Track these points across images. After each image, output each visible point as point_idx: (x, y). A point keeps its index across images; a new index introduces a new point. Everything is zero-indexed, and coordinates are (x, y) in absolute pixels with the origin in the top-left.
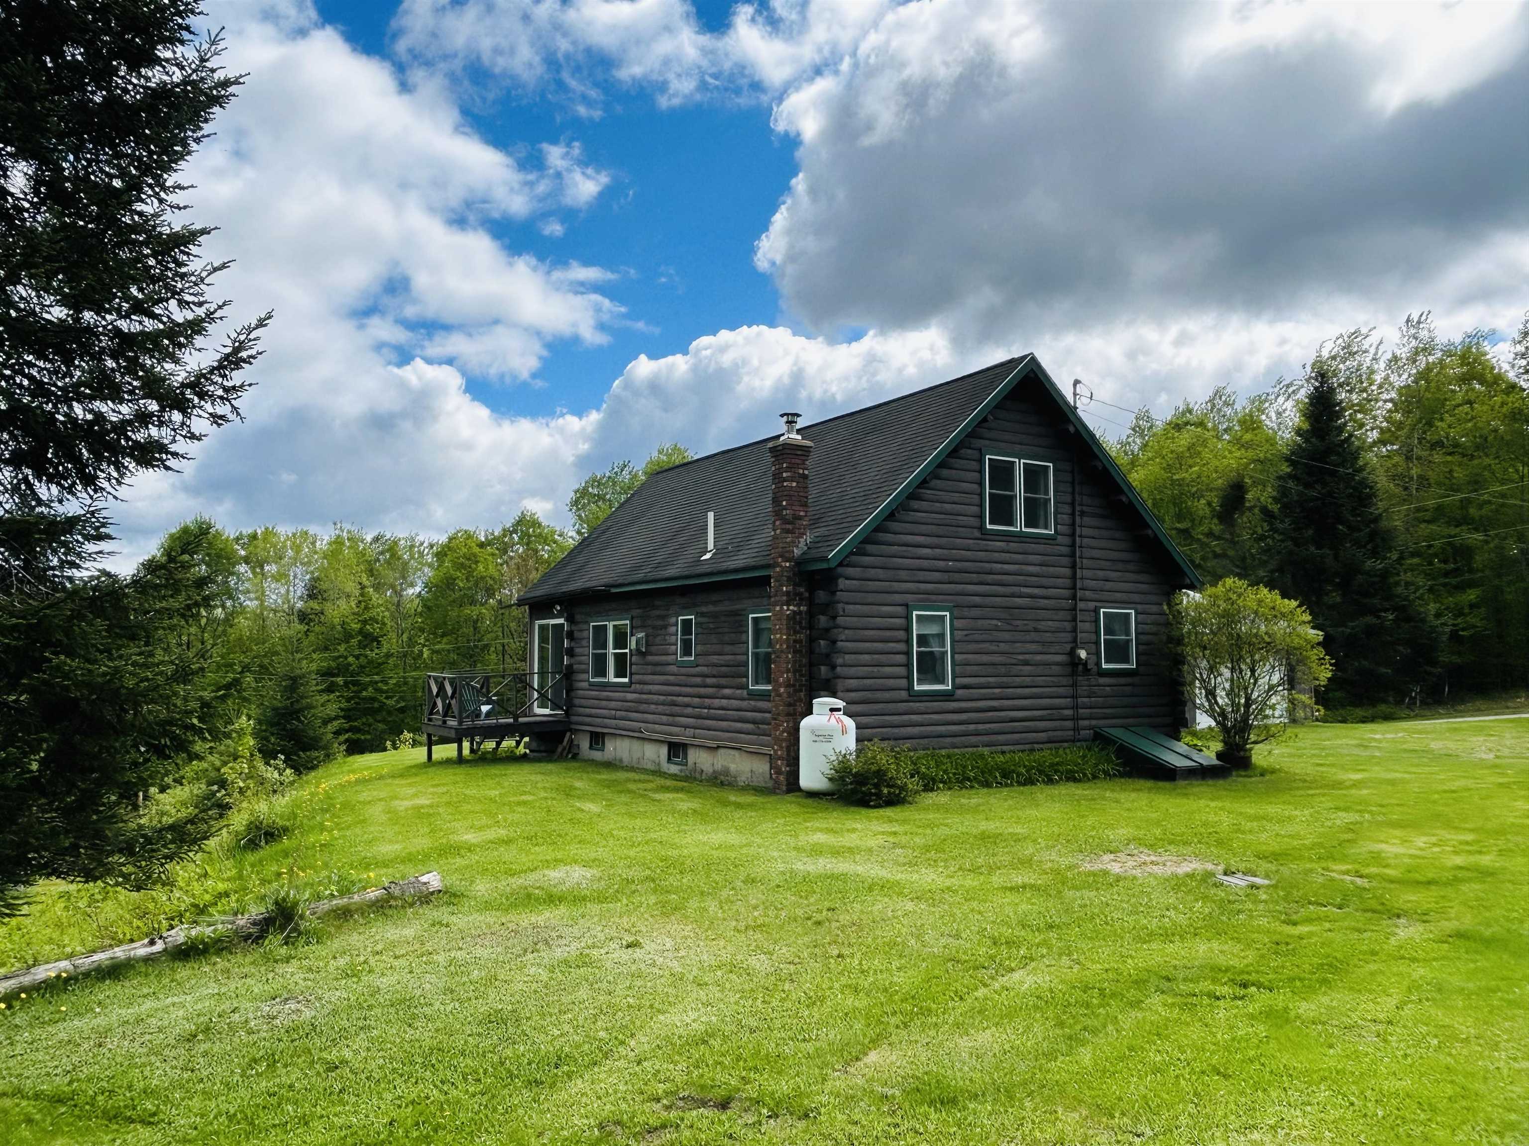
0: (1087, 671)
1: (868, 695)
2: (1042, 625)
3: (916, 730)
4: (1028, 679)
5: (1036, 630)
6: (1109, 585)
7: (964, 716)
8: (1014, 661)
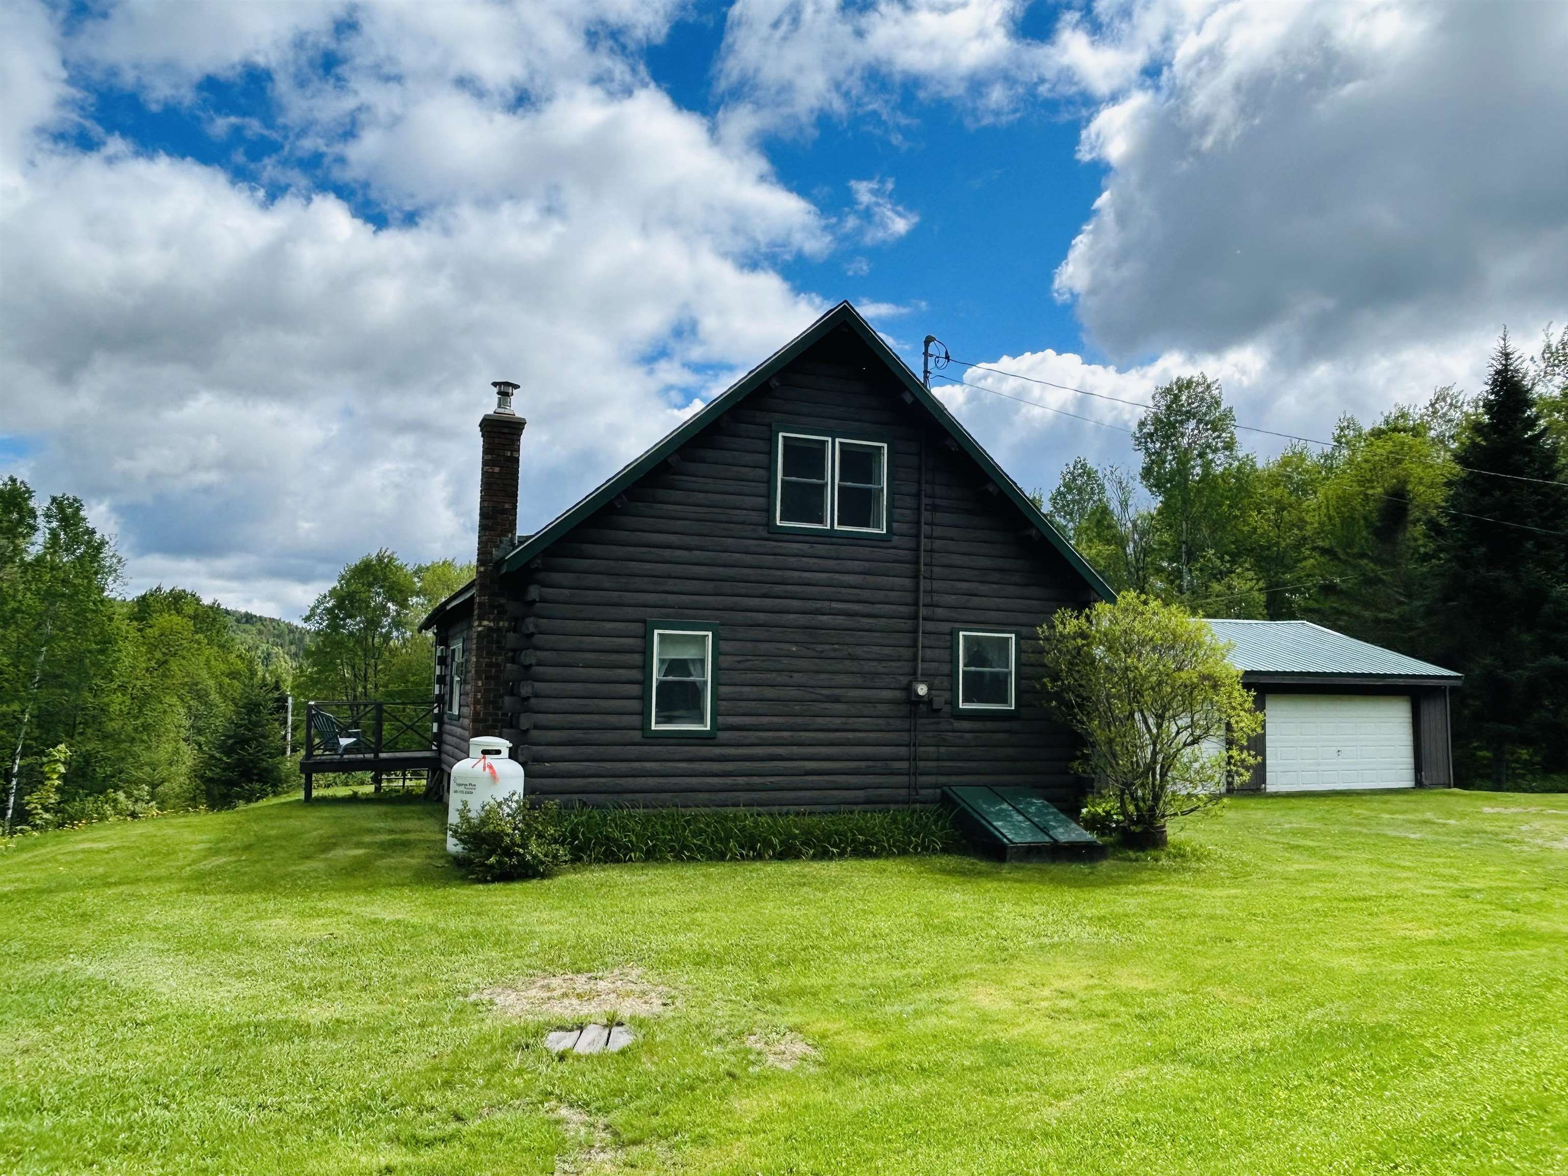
0: (935, 712)
1: (579, 734)
2: (859, 651)
3: (651, 782)
4: (838, 721)
5: (852, 658)
6: (976, 601)
7: (729, 766)
8: (814, 697)
